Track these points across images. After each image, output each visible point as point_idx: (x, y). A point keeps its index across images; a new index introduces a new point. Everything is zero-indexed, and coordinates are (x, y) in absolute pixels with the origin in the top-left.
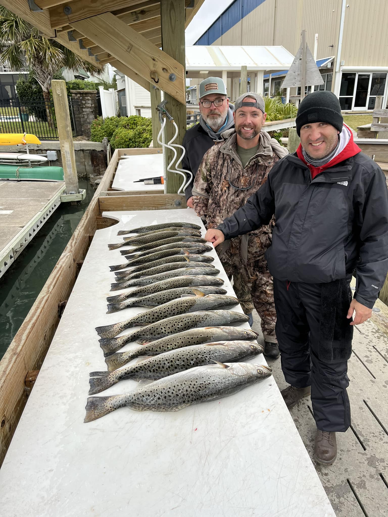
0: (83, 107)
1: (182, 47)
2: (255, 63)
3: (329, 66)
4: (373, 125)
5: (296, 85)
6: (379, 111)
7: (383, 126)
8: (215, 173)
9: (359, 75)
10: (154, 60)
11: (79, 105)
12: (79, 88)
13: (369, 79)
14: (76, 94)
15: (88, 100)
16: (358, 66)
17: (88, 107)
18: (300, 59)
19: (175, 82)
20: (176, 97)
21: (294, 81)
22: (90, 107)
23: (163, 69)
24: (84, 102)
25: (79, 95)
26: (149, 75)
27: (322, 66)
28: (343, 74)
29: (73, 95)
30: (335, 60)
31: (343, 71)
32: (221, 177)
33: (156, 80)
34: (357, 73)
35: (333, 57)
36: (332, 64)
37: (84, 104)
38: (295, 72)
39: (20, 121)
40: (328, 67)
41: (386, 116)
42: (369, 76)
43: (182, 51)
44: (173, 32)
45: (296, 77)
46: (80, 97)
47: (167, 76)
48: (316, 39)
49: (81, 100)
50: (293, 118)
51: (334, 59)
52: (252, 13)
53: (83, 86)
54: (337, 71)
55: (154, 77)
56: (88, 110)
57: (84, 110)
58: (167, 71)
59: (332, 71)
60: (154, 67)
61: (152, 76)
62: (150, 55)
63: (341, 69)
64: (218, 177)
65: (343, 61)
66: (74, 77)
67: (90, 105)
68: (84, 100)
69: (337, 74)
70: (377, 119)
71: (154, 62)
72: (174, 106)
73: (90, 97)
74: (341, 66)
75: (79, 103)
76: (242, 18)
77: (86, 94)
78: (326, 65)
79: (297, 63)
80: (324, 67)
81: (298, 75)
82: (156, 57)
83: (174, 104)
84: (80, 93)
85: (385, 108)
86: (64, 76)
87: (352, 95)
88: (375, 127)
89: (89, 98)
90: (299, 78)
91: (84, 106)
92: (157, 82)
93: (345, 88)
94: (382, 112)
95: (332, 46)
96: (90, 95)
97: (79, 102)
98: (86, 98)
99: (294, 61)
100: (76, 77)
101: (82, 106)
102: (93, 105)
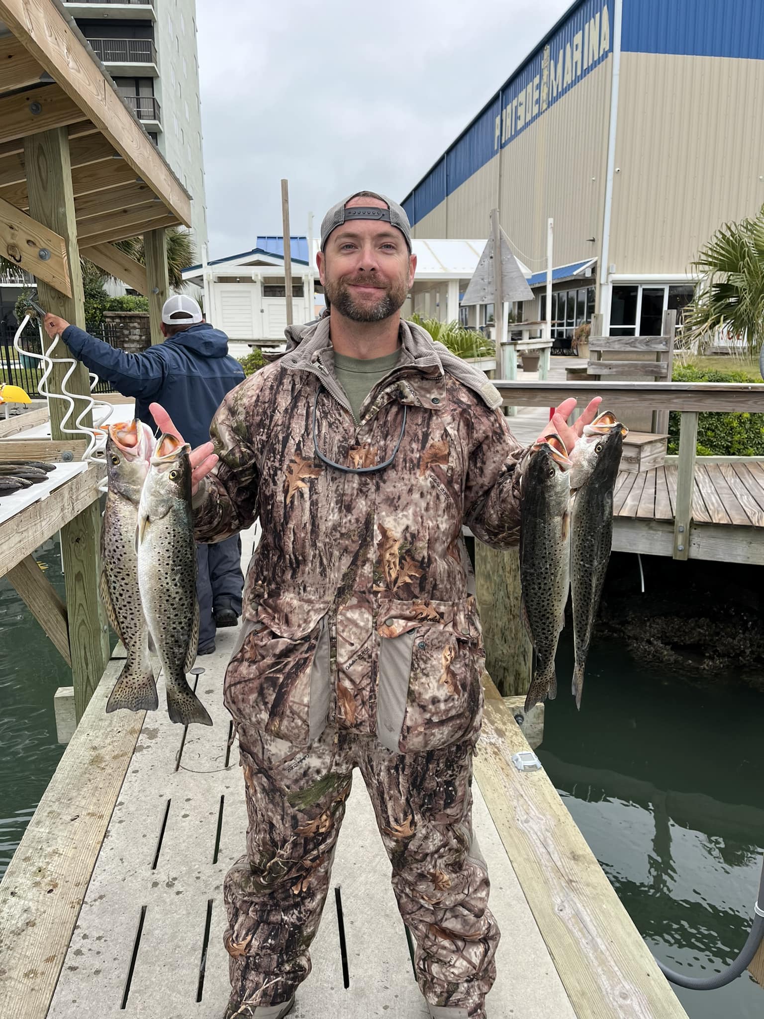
0: (124, 341)
1: (61, 210)
2: (443, 268)
3: (588, 274)
4: (591, 364)
5: (486, 300)
6: (598, 340)
7: (606, 366)
8: (264, 438)
9: (644, 290)
10: (12, 228)
11: (118, 337)
12: (122, 309)
13: (662, 297)
14: (113, 318)
15: (135, 328)
16: (641, 273)
17: (133, 341)
18: (491, 258)
19: (50, 262)
20: (52, 284)
21: (482, 294)
22: (138, 341)
23: (28, 241)
24: (126, 332)
25: (118, 320)
26: (5, 250)
27: (575, 273)
28: (614, 288)
29: (108, 320)
30: (599, 263)
31: (613, 282)
32: (284, 447)
33: (18, 258)
34: (639, 285)
35: (595, 259)
36: (594, 271)
37: (127, 336)
38: (483, 279)
39: (22, 367)
40: (587, 276)
41: (609, 347)
42: (663, 290)
43: (61, 216)
44: (45, 188)
45: (486, 288)
46: (121, 323)
47: (35, 251)
48: (549, 227)
49: (122, 328)
50: (478, 356)
51: (596, 262)
52: (462, 187)
53: (132, 305)
54: (602, 282)
55: (13, 254)
56: (132, 346)
57: (126, 345)
58: (34, 244)
59: (595, 283)
60: (12, 238)
61: (10, 252)
62: (5, 220)
63: (610, 280)
64: (277, 446)
65: (613, 266)
66: (125, 292)
67: (137, 338)
68: (127, 329)
69: (604, 288)
70: (596, 355)
71: (12, 231)
72: (53, 298)
73: (139, 324)
74: (609, 273)
75: (118, 334)
76: (447, 195)
77: (132, 318)
78: (582, 273)
79: (486, 263)
80: (580, 276)
81: (489, 283)
82: (15, 224)
83: (53, 296)
84: (120, 317)
85: (608, 335)
86: (107, 290)
87: (634, 324)
88: (594, 366)
89: (136, 324)
90: (490, 289)
91: (127, 339)
92: (20, 261)
93: (621, 313)
94: (602, 342)
95: (593, 240)
96: (139, 321)
97: (117, 332)
98: (131, 325)
99: (480, 261)
100: (129, 292)
101: (122, 339)
102: (143, 338)
